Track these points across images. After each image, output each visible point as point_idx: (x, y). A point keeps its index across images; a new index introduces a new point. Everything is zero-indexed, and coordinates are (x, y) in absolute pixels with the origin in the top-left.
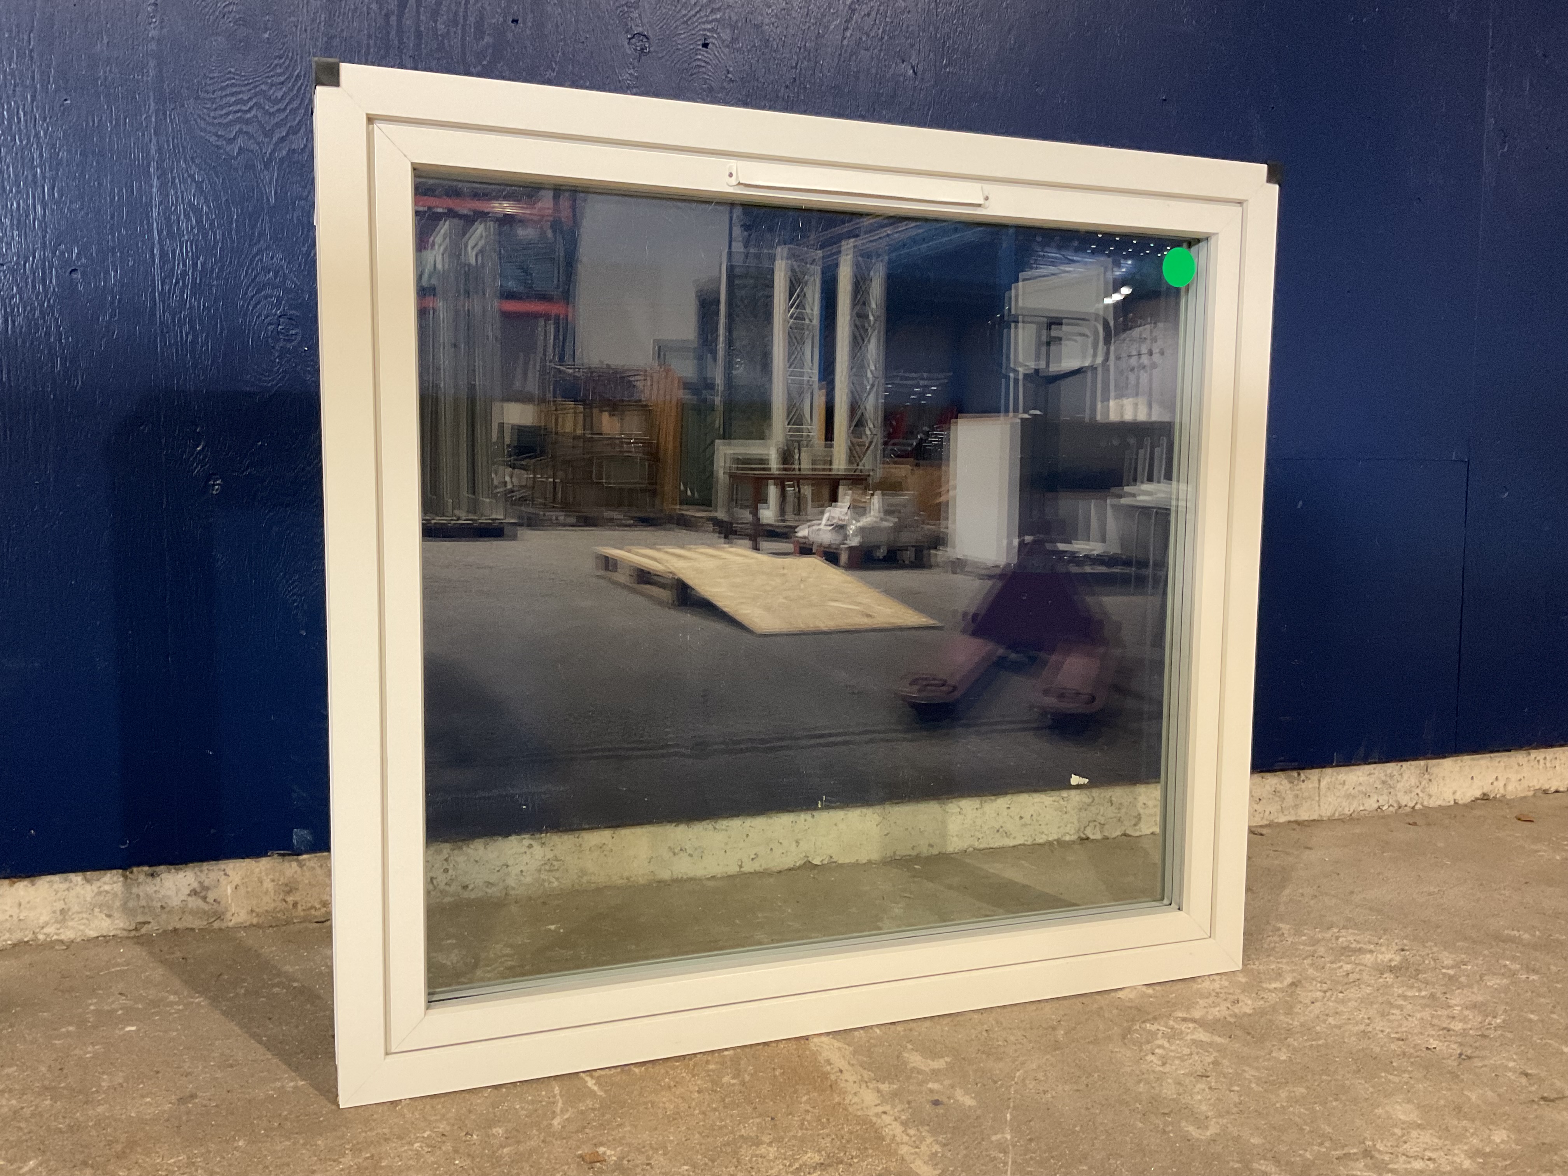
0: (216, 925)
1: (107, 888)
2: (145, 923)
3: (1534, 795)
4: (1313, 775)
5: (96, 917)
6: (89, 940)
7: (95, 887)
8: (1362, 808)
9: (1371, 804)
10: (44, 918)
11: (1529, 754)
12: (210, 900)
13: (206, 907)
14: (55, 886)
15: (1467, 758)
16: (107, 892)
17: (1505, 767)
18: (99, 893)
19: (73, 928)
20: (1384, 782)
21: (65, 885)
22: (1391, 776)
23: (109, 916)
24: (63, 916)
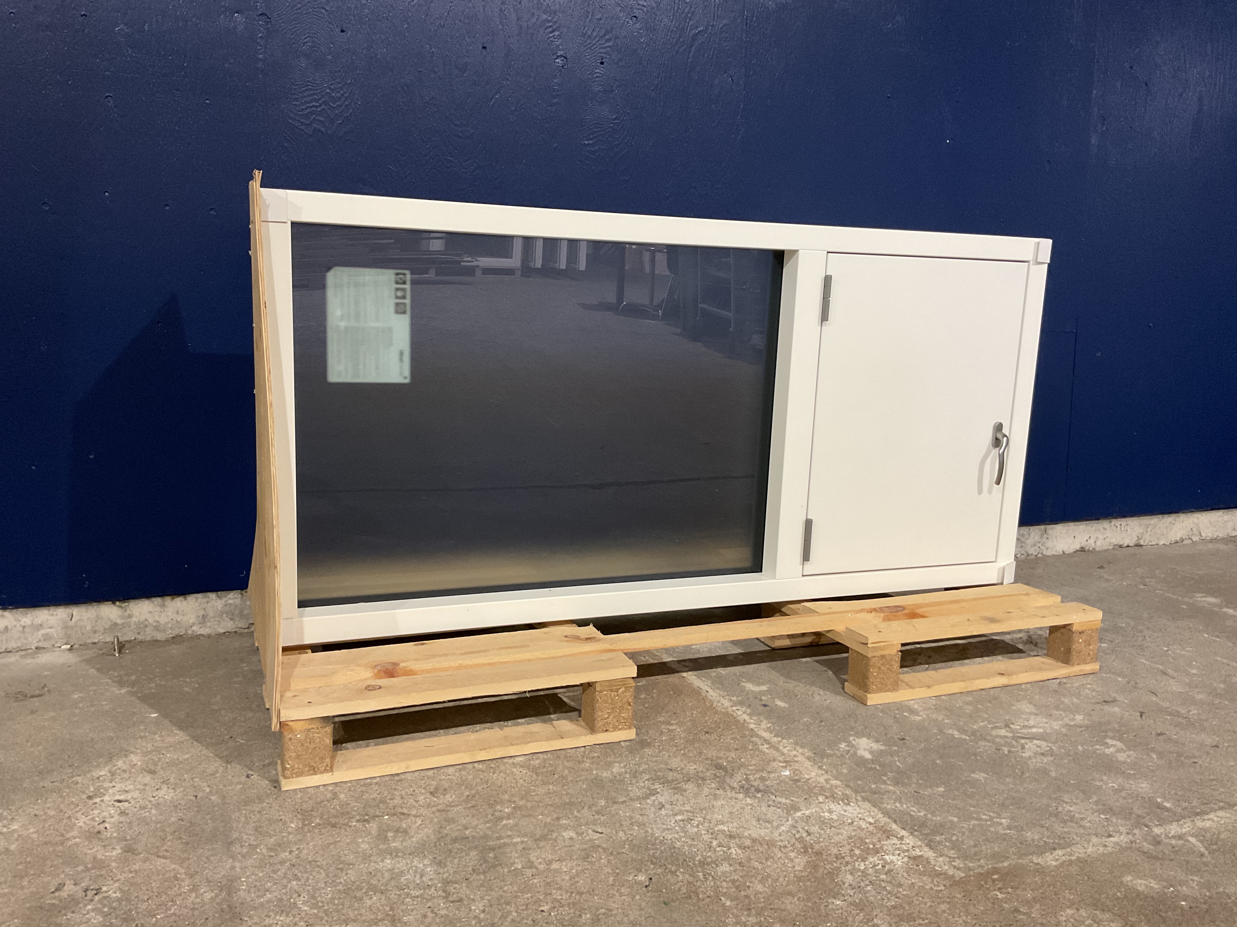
1: (231, 601)
3: (1113, 549)
5: (224, 620)
6: (220, 634)
7: (223, 601)
10: (191, 621)
11: (1111, 522)
14: (199, 600)
15: (1071, 524)
16: (231, 604)
18: (226, 605)
19: (210, 627)
21: (205, 600)
22: (1023, 535)
23: (231, 619)
24: (204, 619)
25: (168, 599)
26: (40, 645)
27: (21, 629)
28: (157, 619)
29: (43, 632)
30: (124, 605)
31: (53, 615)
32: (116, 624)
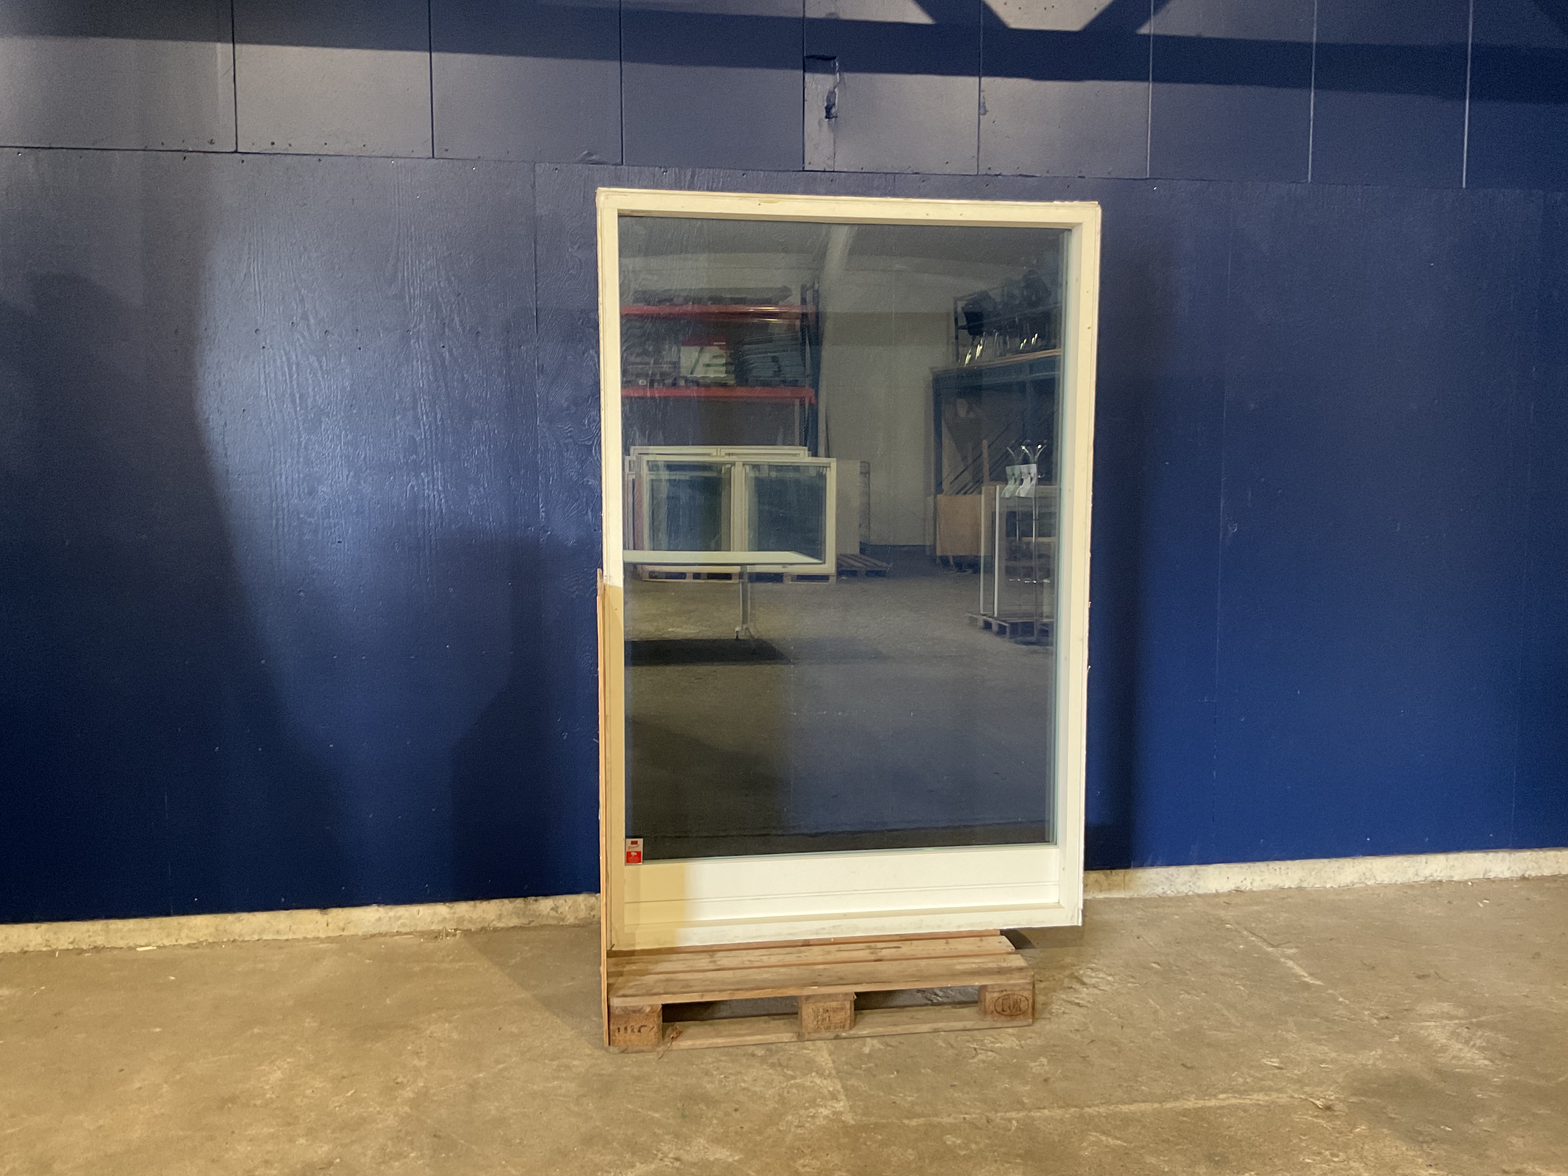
0: (561, 923)
1: (518, 905)
2: (532, 921)
4: (1121, 872)
5: (513, 918)
8: (1153, 892)
9: (1159, 891)
10: (493, 917)
11: (1268, 865)
12: (559, 912)
13: (557, 915)
15: (1223, 867)
16: (518, 908)
17: (1251, 873)
18: (515, 907)
20: (1167, 878)
21: (501, 904)
22: (1172, 875)
24: (500, 917)
25: (478, 902)
26: (400, 930)
27: (388, 919)
28: (471, 915)
29: (401, 921)
30: (451, 905)
31: (407, 910)
32: (445, 919)
